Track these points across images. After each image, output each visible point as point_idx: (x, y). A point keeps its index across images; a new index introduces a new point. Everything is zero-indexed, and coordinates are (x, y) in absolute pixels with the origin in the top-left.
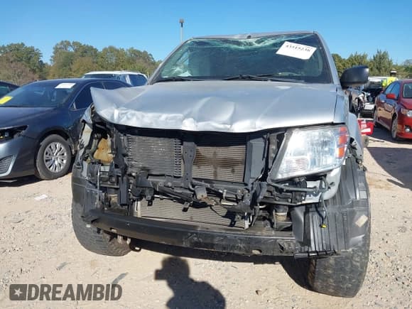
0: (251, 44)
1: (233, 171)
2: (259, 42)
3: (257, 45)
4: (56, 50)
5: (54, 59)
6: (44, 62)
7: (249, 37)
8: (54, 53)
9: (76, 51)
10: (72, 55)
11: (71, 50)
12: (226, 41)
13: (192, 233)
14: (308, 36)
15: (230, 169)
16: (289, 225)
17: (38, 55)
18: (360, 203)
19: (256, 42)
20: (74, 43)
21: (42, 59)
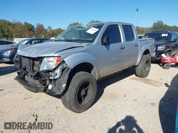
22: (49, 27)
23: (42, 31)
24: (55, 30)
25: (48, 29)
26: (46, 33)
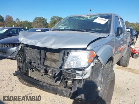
0: (87, 18)
1: (56, 64)
2: (90, 17)
3: (89, 18)
4: (51, 19)
5: (50, 22)
6: (48, 23)
7: (88, 15)
8: (51, 20)
9: (57, 19)
10: (56, 20)
11: (56, 19)
12: (79, 17)
13: (38, 84)
14: (108, 15)
15: (55, 63)
16: (72, 86)
17: (46, 20)
18: (98, 82)
19: (89, 17)
20: (57, 17)
21: (47, 22)
22: (17, 19)
23: (11, 22)
24: (23, 22)
25: (16, 21)
26: (15, 24)
